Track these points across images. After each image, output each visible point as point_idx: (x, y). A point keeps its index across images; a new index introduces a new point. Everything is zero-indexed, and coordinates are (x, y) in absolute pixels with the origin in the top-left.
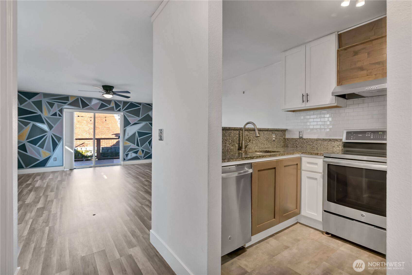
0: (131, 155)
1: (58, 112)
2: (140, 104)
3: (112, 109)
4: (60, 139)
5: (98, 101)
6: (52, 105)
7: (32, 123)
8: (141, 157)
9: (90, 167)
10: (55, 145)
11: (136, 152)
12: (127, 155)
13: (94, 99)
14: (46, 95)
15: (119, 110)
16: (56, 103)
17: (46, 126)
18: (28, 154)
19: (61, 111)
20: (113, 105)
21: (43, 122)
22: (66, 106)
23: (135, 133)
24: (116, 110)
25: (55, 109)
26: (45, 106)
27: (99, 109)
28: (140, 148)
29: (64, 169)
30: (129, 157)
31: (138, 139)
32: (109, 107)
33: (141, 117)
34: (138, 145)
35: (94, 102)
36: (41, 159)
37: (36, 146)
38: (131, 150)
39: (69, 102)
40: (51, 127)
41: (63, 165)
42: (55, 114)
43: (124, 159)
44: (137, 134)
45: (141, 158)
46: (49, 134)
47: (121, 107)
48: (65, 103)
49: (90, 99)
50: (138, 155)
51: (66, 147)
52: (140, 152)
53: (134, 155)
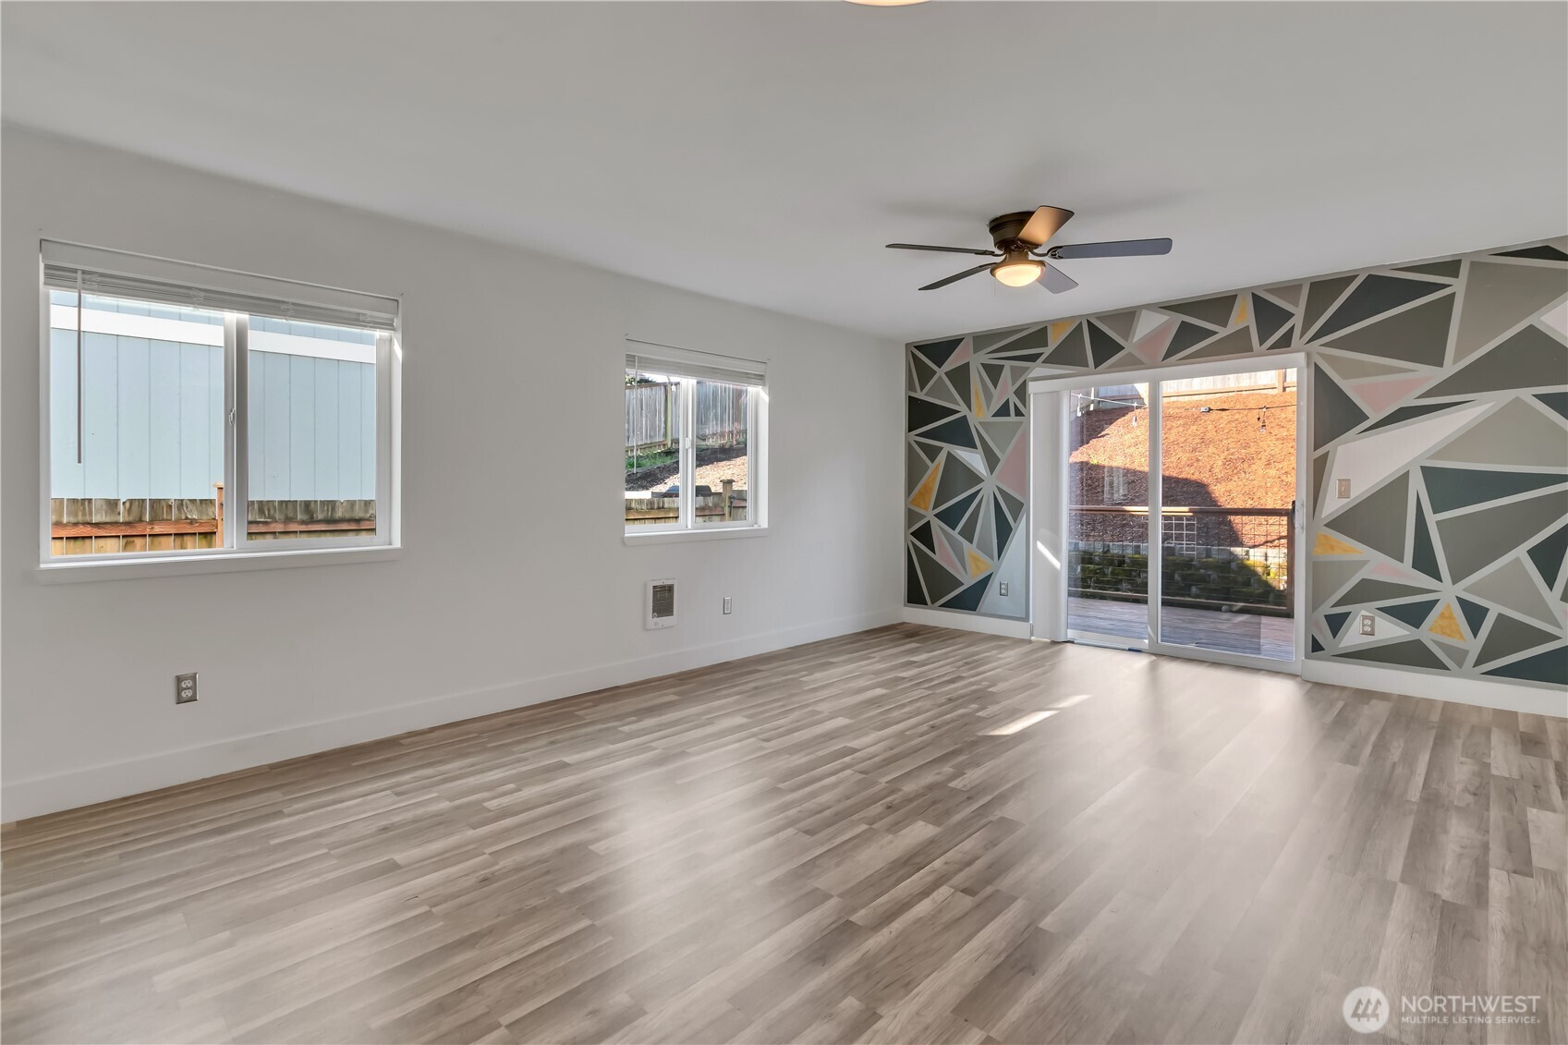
0: (1368, 629)
1: (1014, 400)
2: (1450, 267)
3: (1237, 346)
4: (1018, 507)
5: (1161, 318)
6: (994, 372)
7: (947, 448)
8: (1459, 656)
10: (1004, 532)
11: (1414, 615)
12: (1336, 623)
13: (1144, 311)
14: (982, 340)
15: (1285, 342)
16: (1007, 364)
17: (979, 455)
18: (936, 557)
19: (1022, 393)
20: (1243, 317)
21: (972, 445)
22: (1038, 370)
23: (1404, 478)
24: (1262, 342)
25: (1005, 391)
26: (977, 379)
27: (1169, 354)
28: (1447, 593)
29: (1032, 635)
30: (1353, 636)
31: (1432, 519)
32: (1222, 332)
33: (1455, 362)
34: (1425, 561)
35: (1147, 325)
36: (968, 580)
37: (955, 533)
38: (1367, 591)
39: (1047, 351)
40: (992, 461)
41: (1026, 619)
42: (1003, 411)
43: (1316, 647)
44: (1417, 486)
45: (1460, 664)
46: (988, 490)
47: (1297, 321)
48: (1033, 358)
49: (1127, 317)
50: (1427, 633)
51: (1040, 546)
52: (1442, 616)
53: (1391, 631)
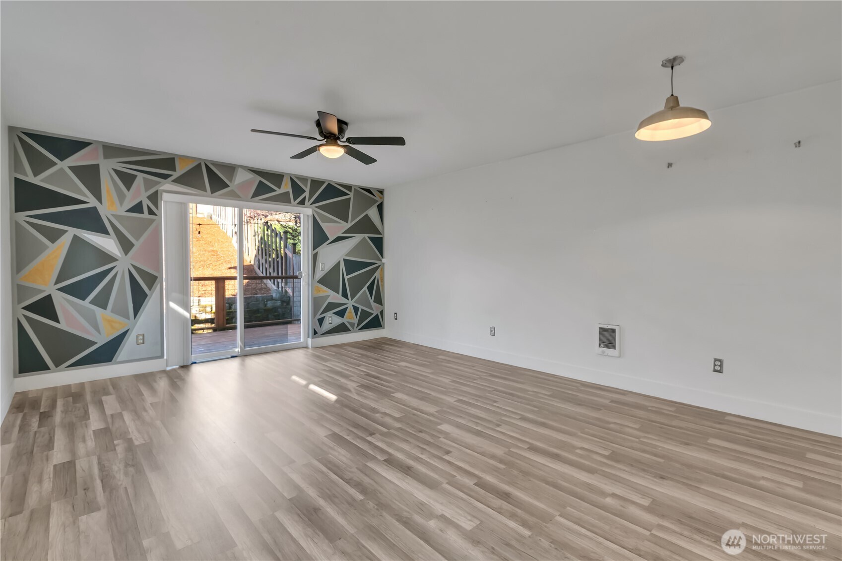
0: (330, 322)
1: (146, 203)
2: (349, 188)
3: (283, 199)
4: (152, 280)
5: (250, 176)
6: (128, 180)
7: (71, 232)
8: (352, 325)
9: (232, 357)
10: (139, 298)
11: (341, 314)
12: (321, 321)
13: (240, 170)
14: (111, 150)
15: (302, 202)
16: (140, 176)
17: (112, 241)
18: (63, 325)
19: (155, 198)
20: (286, 187)
21: (104, 231)
22: (167, 185)
23: (339, 263)
24: (294, 201)
25: (139, 192)
26: (107, 182)
27: (253, 197)
28: (350, 303)
29: (167, 366)
30: (327, 326)
31: (346, 277)
32: (279, 191)
33: (351, 222)
34: (345, 295)
35: (241, 177)
36: (101, 339)
37: (86, 303)
38: (331, 306)
39: (176, 175)
40: (126, 245)
41: (162, 356)
42: (137, 208)
43: (315, 333)
44: (342, 266)
45: (353, 328)
46: (123, 265)
47: (307, 194)
48: (165, 177)
49: (231, 169)
50: (345, 320)
51: (172, 305)
52: (349, 312)
53: (337, 320)
